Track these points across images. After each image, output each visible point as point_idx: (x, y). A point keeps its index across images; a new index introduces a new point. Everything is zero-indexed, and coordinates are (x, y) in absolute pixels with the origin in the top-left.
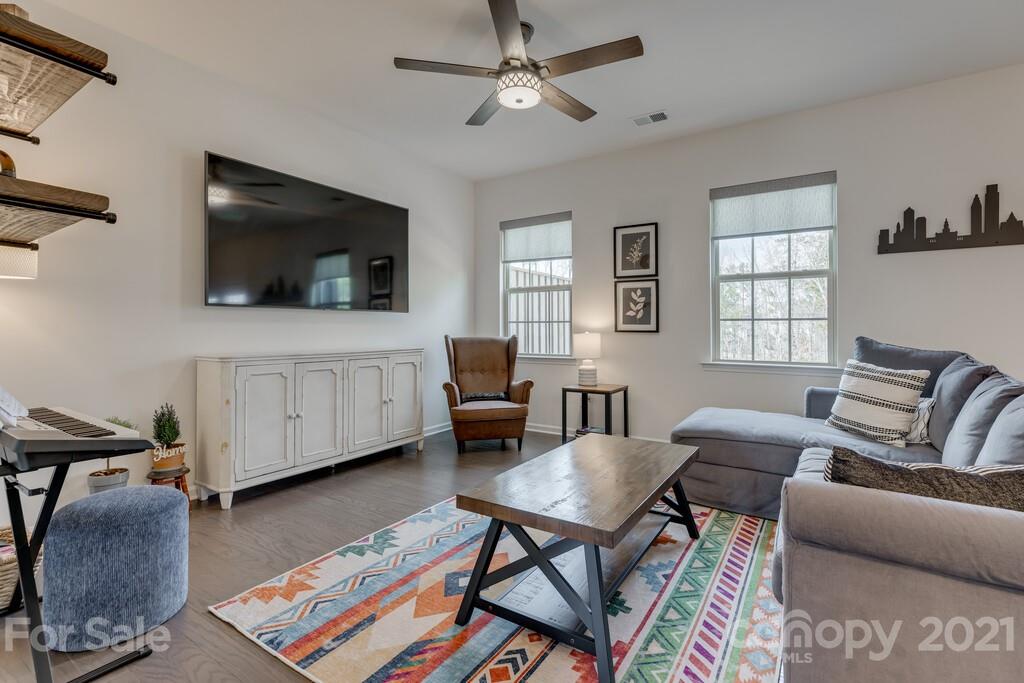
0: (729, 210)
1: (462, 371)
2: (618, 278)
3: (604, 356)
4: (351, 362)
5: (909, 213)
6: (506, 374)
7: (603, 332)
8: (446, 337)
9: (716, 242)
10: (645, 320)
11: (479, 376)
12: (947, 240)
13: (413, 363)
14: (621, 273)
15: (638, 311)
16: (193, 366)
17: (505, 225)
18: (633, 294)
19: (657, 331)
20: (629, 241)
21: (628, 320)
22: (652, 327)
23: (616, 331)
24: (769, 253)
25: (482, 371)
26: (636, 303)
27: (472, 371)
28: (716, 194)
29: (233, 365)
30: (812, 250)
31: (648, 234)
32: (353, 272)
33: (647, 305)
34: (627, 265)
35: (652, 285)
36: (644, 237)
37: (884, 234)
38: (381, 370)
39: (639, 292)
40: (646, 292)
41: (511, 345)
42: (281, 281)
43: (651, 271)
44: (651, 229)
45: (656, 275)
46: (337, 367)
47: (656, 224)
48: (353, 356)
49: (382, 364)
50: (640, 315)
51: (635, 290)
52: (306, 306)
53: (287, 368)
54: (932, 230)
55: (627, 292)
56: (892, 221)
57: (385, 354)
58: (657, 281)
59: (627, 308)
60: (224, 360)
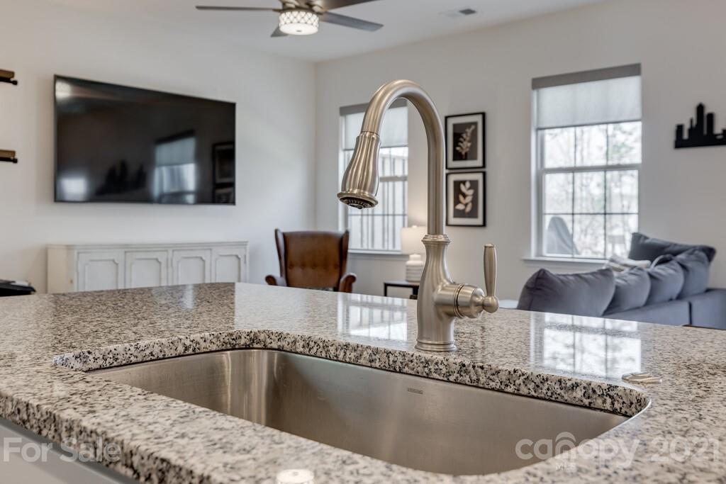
0: (553, 100)
1: (292, 266)
2: (450, 169)
4: (175, 253)
5: (700, 108)
6: (338, 270)
8: (276, 231)
9: (540, 132)
10: (473, 214)
11: (310, 271)
13: (237, 256)
14: (452, 164)
15: (466, 205)
16: (45, 253)
17: (346, 111)
18: (462, 186)
19: (484, 225)
20: (459, 130)
21: (458, 213)
22: (479, 221)
23: (448, 224)
25: (314, 266)
26: (465, 196)
27: (303, 266)
28: (539, 83)
29: (76, 252)
31: (475, 124)
32: (198, 158)
33: (475, 196)
34: (457, 157)
35: (479, 177)
36: (473, 127)
37: (680, 129)
38: (204, 261)
39: (468, 185)
40: (474, 184)
41: (344, 239)
43: (479, 163)
44: (479, 119)
45: (484, 166)
46: (162, 257)
47: (484, 115)
48: (178, 247)
49: (206, 255)
50: (469, 209)
51: (464, 182)
52: (147, 199)
53: (118, 256)
54: (720, 126)
55: (457, 184)
56: (686, 118)
57: (208, 246)
58: (484, 174)
59: (457, 202)
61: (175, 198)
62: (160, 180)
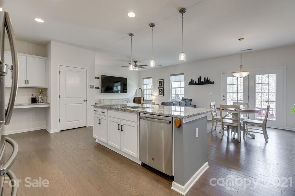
0: (173, 78)
1: (135, 102)
3: (156, 100)
5: (192, 80)
7: (156, 96)
8: (133, 97)
9: (171, 82)
12: (196, 84)
13: (127, 101)
14: (159, 87)
16: (100, 100)
17: (143, 79)
20: (160, 82)
21: (160, 94)
22: (163, 95)
23: (158, 96)
24: (178, 84)
25: (139, 102)
27: (137, 102)
28: (171, 75)
30: (183, 84)
32: (121, 85)
33: (162, 92)
34: (160, 86)
35: (163, 89)
36: (162, 82)
37: (189, 82)
38: (122, 101)
40: (162, 90)
42: (109, 86)
45: (163, 87)
46: (116, 101)
47: (163, 80)
48: (119, 99)
52: (113, 92)
53: (110, 100)
54: (194, 82)
55: (160, 90)
56: (190, 81)
57: (123, 99)
59: (160, 92)
60: (104, 99)
61: (117, 92)
62: (115, 89)
